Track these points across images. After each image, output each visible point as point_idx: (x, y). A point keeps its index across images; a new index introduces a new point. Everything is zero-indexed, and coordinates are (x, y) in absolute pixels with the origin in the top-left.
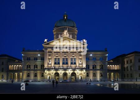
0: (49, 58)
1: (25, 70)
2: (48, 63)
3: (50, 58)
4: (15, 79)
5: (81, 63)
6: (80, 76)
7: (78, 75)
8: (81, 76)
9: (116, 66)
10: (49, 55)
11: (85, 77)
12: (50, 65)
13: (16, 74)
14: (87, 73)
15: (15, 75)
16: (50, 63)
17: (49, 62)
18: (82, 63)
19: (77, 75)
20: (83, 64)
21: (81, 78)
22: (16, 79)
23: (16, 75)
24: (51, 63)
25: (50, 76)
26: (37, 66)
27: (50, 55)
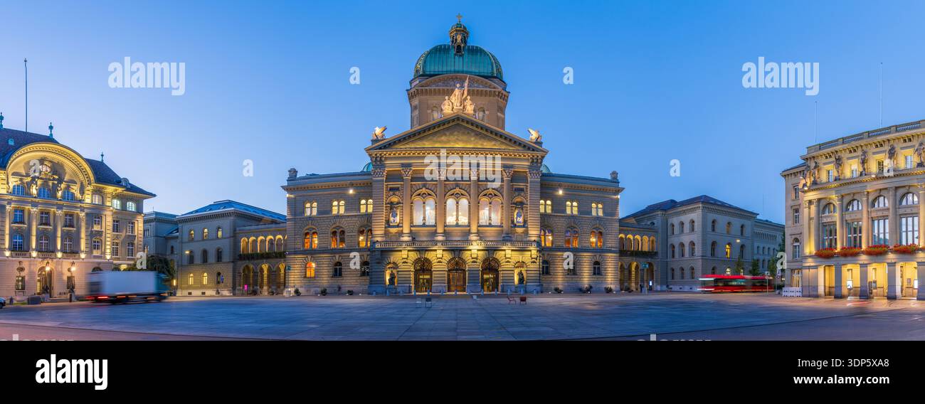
0: (392, 203)
1: (295, 253)
2: (388, 222)
3: (395, 199)
4: (262, 287)
5: (521, 220)
6: (517, 271)
7: (510, 266)
8: (520, 274)
9: (645, 238)
10: (391, 189)
11: (534, 274)
12: (393, 230)
13: (265, 267)
14: (545, 262)
15: (262, 270)
16: (398, 219)
17: (392, 219)
18: (525, 222)
19: (505, 266)
20: (529, 224)
21: (521, 280)
22: (265, 288)
23: (266, 272)
24: (402, 220)
25: (395, 271)
26: (343, 232)
27: (397, 189)
